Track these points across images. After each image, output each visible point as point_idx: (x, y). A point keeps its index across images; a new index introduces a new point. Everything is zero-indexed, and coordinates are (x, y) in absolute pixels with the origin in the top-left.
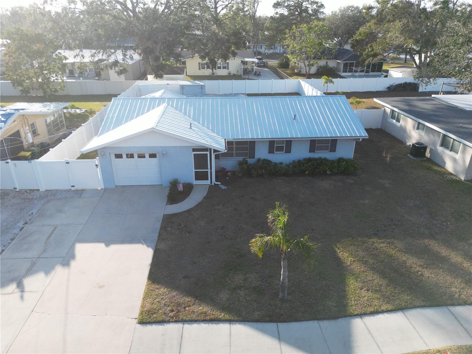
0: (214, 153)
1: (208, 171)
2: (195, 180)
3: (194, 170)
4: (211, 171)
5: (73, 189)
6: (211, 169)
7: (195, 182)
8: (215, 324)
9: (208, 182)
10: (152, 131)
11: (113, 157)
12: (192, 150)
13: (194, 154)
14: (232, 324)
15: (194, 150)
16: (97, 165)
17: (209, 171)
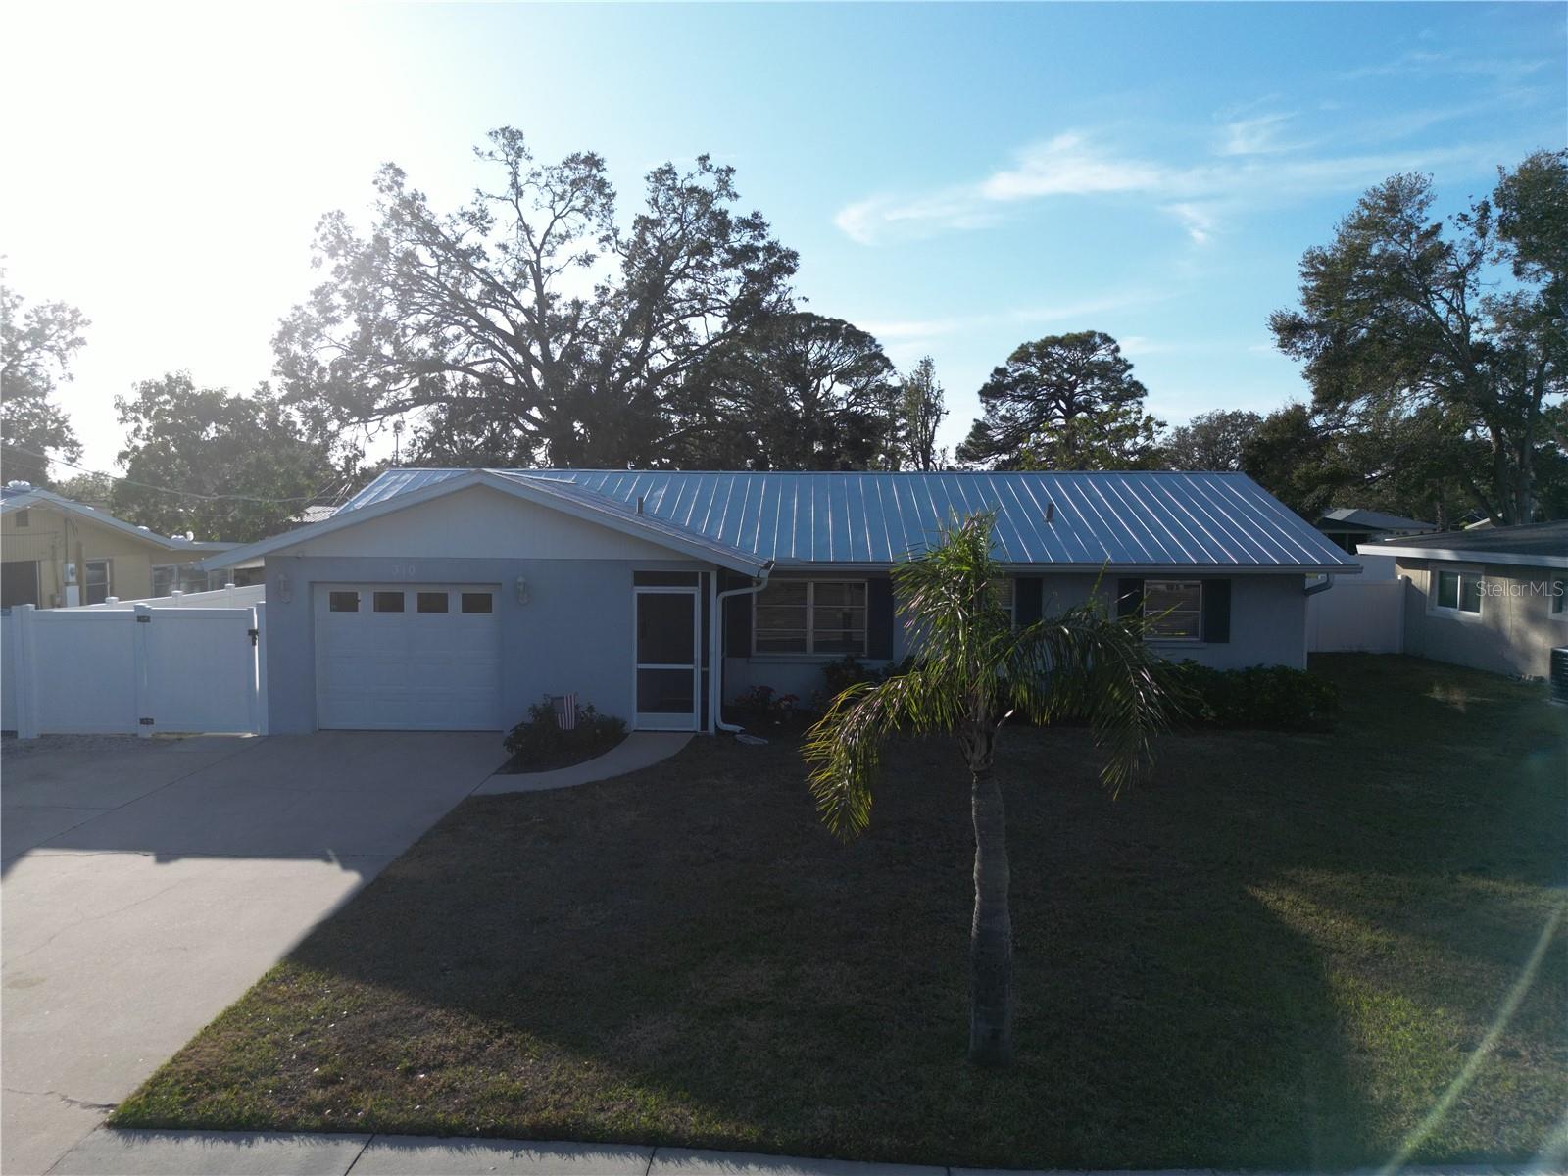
0: (719, 592)
1: (692, 671)
2: (638, 711)
3: (636, 666)
4: (705, 669)
5: (147, 733)
6: (705, 662)
7: (636, 720)
8: (556, 1153)
9: (692, 722)
10: (479, 485)
11: (323, 600)
12: (631, 580)
13: (639, 594)
14: (660, 1160)
15: (642, 578)
16: (253, 633)
17: (697, 669)
